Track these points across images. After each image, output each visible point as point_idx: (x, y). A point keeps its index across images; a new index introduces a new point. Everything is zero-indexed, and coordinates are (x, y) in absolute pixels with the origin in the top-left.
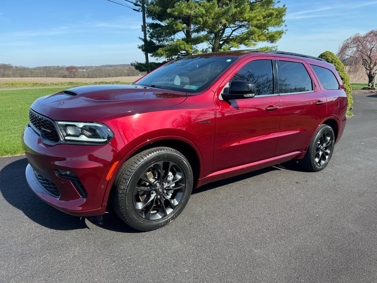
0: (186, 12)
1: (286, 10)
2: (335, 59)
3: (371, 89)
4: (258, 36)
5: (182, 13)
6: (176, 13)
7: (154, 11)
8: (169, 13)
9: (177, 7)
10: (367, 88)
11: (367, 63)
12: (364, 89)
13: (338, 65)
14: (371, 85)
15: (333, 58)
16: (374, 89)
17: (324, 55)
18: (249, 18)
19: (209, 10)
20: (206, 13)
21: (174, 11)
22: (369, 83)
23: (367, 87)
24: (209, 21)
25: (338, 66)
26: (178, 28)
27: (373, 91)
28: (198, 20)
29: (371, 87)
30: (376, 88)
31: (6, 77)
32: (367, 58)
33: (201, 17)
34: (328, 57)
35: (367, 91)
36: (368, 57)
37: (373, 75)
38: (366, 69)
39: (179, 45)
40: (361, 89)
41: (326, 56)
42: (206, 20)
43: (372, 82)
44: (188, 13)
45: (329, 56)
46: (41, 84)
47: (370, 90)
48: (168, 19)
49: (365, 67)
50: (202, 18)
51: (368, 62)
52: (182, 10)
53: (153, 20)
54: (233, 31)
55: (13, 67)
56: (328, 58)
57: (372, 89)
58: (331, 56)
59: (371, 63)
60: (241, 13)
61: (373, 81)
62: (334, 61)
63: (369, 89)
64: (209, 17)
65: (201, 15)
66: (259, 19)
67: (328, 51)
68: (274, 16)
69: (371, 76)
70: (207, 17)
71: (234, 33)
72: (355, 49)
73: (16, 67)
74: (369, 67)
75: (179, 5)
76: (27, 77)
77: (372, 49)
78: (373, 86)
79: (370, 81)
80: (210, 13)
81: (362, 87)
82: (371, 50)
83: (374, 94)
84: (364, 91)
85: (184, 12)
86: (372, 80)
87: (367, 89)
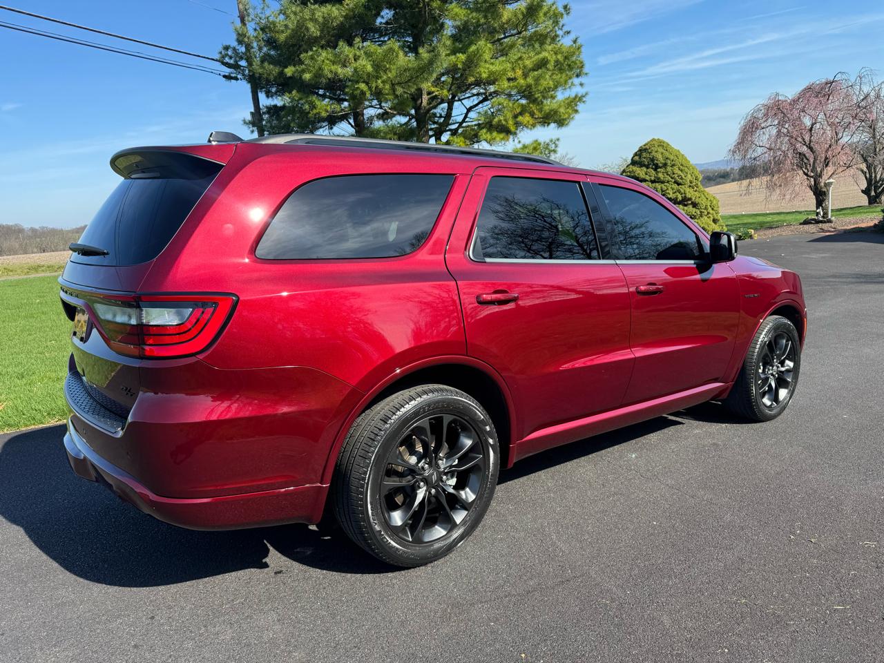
0: (331, 71)
1: (583, 49)
2: (672, 158)
3: (821, 222)
4: (515, 117)
6: (307, 76)
7: (265, 76)
8: (290, 77)
9: (307, 62)
10: (813, 219)
11: (806, 161)
12: (806, 222)
13: (681, 171)
14: (822, 214)
15: (667, 154)
16: (830, 221)
17: (646, 150)
18: (489, 77)
19: (382, 64)
20: (377, 71)
21: (303, 71)
22: (817, 208)
23: (813, 217)
24: (384, 89)
25: (682, 174)
26: (317, 113)
27: (825, 226)
28: (358, 88)
29: (823, 217)
30: (833, 218)
31: (7, 255)
32: (804, 149)
33: (363, 82)
34: (654, 153)
35: (812, 228)
36: (807, 146)
37: (824, 190)
38: (806, 177)
40: (801, 224)
41: (649, 151)
42: (377, 87)
43: (824, 205)
44: (336, 74)
45: (656, 152)
46: (48, 267)
47: (820, 225)
48: (288, 92)
49: (804, 172)
50: (367, 84)
51: (808, 160)
52: (320, 68)
53: (268, 97)
54: (469, 110)
55: (26, 229)
56: (653, 157)
57: (825, 222)
58: (660, 150)
59: (815, 159)
60: (471, 64)
61: (827, 203)
62: (669, 162)
63: (818, 222)
64: (383, 79)
65: (365, 77)
66: (513, 76)
67: (656, 138)
68: (550, 66)
69: (820, 191)
70: (379, 81)
71: (472, 115)
72: (774, 131)
73: (33, 230)
74: (814, 170)
75: (312, 58)
76: (53, 251)
77: (812, 128)
78: (825, 214)
79: (820, 203)
81: (803, 218)
82: (811, 130)
83: (827, 234)
84: (806, 227)
85: (326, 72)
86: (824, 200)
87: (812, 223)
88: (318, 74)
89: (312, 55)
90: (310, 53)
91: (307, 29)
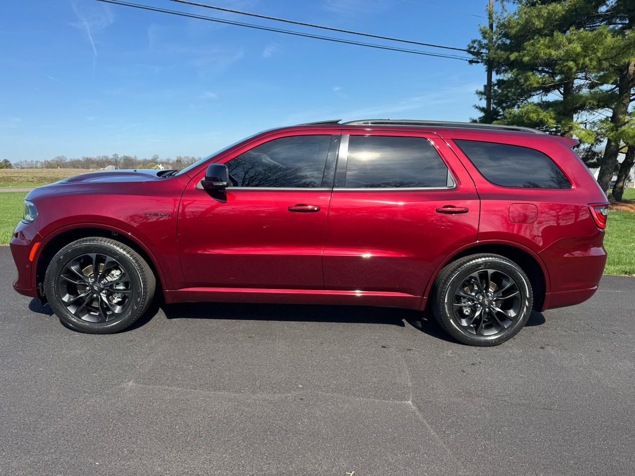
0: (546, 54)
5: (537, 58)
6: (526, 59)
7: (497, 59)
8: (514, 61)
9: (528, 48)
19: (591, 46)
20: (585, 51)
21: (524, 55)
24: (591, 65)
26: (531, 85)
28: (567, 65)
39: (526, 114)
42: (583, 64)
44: (550, 55)
48: (512, 71)
50: (575, 61)
52: (537, 52)
53: (497, 74)
64: (591, 57)
65: (574, 56)
70: (587, 59)
80: (595, 51)
85: (542, 55)
88: (536, 57)
89: (532, 43)
90: (532, 41)
91: (533, 24)
